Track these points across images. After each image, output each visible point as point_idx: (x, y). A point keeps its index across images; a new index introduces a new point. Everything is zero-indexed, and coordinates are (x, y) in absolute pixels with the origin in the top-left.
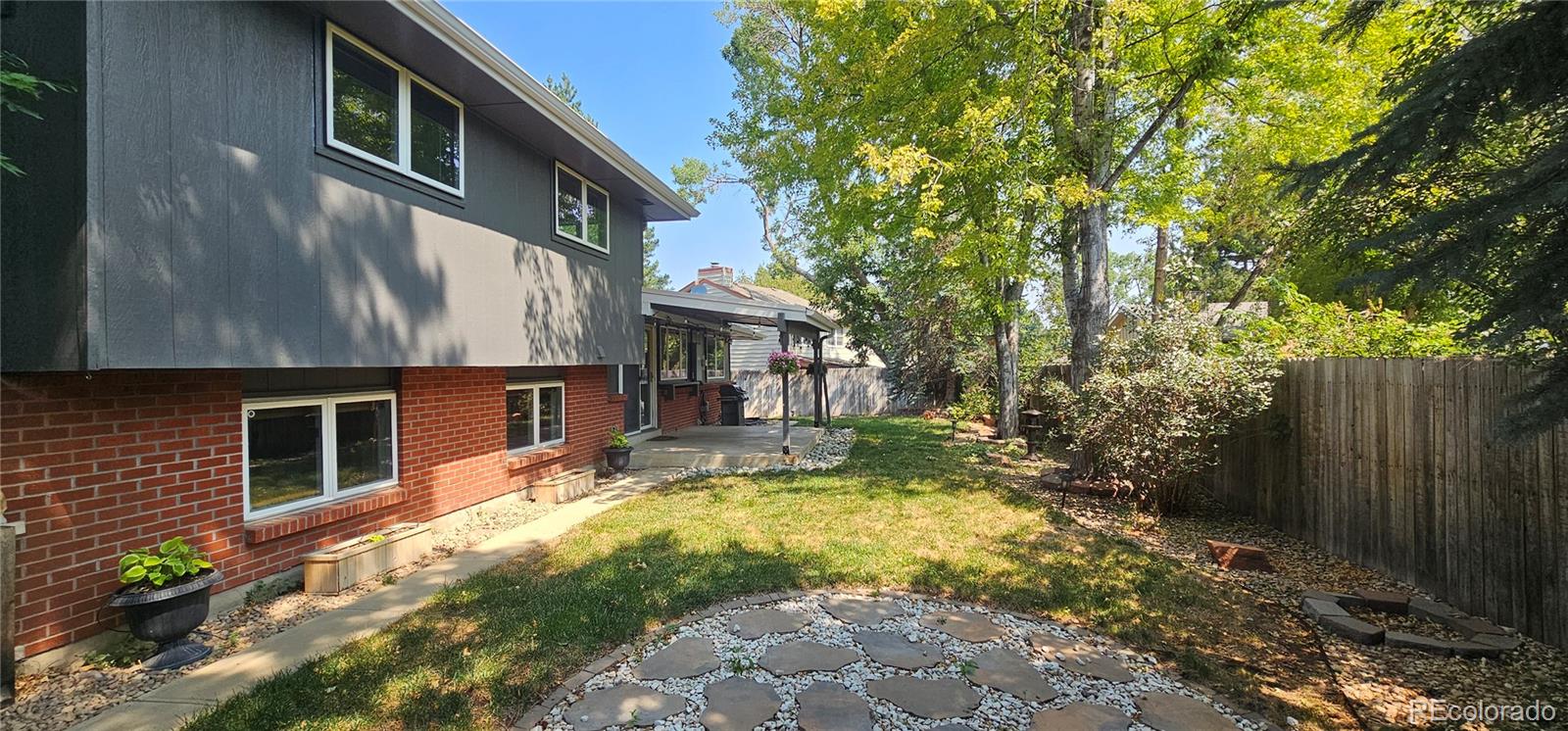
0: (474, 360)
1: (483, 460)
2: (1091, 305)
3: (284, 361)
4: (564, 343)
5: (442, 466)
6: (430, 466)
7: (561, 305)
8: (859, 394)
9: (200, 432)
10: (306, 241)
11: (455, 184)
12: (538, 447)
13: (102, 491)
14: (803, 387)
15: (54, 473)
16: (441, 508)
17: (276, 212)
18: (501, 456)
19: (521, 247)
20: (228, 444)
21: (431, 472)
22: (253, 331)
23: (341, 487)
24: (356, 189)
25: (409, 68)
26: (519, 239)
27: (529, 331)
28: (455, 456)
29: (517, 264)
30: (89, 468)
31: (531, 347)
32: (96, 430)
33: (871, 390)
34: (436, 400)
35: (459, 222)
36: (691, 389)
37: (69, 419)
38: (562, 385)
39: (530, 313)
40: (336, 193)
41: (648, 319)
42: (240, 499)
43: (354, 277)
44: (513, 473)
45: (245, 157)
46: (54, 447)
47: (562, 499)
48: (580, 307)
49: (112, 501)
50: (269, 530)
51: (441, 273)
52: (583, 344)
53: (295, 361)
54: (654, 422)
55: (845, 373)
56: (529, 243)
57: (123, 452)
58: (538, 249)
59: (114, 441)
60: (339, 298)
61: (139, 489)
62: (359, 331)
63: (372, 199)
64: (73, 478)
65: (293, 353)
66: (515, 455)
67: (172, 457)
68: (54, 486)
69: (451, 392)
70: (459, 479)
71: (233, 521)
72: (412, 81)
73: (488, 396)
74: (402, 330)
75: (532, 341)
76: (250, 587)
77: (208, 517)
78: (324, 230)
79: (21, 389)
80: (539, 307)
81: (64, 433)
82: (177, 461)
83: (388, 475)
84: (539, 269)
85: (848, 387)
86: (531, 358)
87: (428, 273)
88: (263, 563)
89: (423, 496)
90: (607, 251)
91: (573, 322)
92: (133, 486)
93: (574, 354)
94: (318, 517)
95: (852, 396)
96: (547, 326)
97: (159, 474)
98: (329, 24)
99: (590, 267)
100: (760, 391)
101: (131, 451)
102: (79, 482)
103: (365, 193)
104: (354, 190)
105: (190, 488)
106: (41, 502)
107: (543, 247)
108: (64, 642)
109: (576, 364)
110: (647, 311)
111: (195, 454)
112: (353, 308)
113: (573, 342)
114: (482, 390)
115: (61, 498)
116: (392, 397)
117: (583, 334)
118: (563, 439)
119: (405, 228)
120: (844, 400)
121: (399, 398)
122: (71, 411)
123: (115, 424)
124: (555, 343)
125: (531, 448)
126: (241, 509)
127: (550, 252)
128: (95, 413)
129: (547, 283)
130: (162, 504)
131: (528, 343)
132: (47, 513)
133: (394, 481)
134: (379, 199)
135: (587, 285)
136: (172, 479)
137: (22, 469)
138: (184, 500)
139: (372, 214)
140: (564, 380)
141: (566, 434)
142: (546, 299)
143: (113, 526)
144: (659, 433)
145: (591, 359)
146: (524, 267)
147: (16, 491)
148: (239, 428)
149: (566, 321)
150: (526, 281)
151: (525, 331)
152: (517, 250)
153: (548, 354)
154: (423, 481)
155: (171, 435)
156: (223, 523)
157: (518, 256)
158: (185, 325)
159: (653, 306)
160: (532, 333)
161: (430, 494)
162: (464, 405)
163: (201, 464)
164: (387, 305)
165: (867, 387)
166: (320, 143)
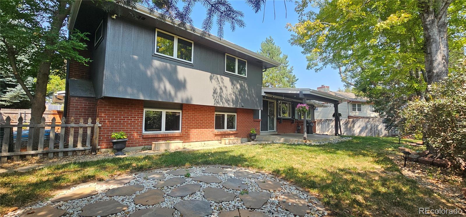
0: (194, 102)
1: (206, 130)
2: (433, 73)
3: (142, 98)
4: (227, 101)
5: (193, 130)
6: (190, 129)
7: (227, 91)
8: (374, 129)
9: (134, 113)
10: (149, 73)
11: (191, 61)
12: (226, 130)
13: (115, 122)
14: (349, 125)
15: (108, 117)
16: (192, 140)
17: (142, 67)
18: (212, 130)
19: (212, 75)
20: (140, 117)
21: (190, 131)
22: (135, 91)
23: (166, 130)
24: (162, 62)
25: (177, 35)
26: (212, 73)
27: (214, 97)
28: (197, 128)
29: (210, 80)
30: (121, 117)
31: (215, 101)
32: (115, 110)
33: (379, 128)
34: (192, 114)
35: (192, 69)
36: (292, 121)
37: (111, 108)
38: (236, 114)
39: (215, 92)
40: (157, 63)
41: (264, 97)
42: (142, 128)
43: (160, 80)
44: (216, 135)
45: (136, 57)
46: (108, 112)
47: (227, 144)
48: (234, 91)
49: (117, 124)
50: (146, 135)
51: (185, 80)
52: (235, 102)
53: (145, 98)
54: (275, 130)
55: (367, 120)
56: (215, 74)
57: (120, 115)
58: (219, 76)
59: (118, 113)
60: (156, 84)
61: (122, 123)
62: (161, 92)
63: (166, 64)
64: (111, 118)
65: (144, 96)
66: (217, 131)
67: (128, 117)
68: (108, 119)
69: (197, 112)
70: (198, 134)
71: (140, 132)
72: (178, 38)
73: (208, 114)
74: (173, 93)
75: (215, 100)
76: (143, 147)
77: (135, 130)
78: (153, 70)
79: (104, 102)
80: (218, 91)
81: (110, 110)
82: (129, 118)
83: (178, 130)
84: (218, 81)
85: (369, 126)
86: (215, 104)
87: (181, 80)
88: (146, 142)
89: (188, 136)
90: (246, 77)
91: (231, 95)
92: (125, 124)
93: (231, 104)
94: (158, 135)
95: (371, 129)
96: (221, 96)
97: (126, 120)
98: (156, 29)
99: (240, 81)
100: (332, 126)
101: (121, 115)
102: (112, 119)
103: (164, 63)
104: (162, 63)
105: (132, 124)
106: (105, 122)
107: (220, 75)
108: (107, 148)
109: (232, 107)
110: (263, 94)
111: (133, 118)
112: (159, 87)
113: (231, 101)
114: (207, 113)
115: (109, 122)
116: (181, 111)
117: (236, 99)
118: (236, 129)
119: (175, 71)
120: (367, 130)
121: (182, 112)
122: (111, 106)
123: (119, 110)
124: (224, 100)
125: (224, 130)
126: (142, 130)
127: (222, 76)
128: (115, 107)
129: (221, 85)
130: (126, 126)
131: (214, 100)
132: (106, 124)
133: (180, 131)
134: (168, 65)
135: (238, 86)
136: (128, 122)
137: (103, 115)
138: (130, 126)
139: (166, 67)
140: (237, 113)
141: (237, 128)
142: (221, 89)
143: (117, 128)
144: (277, 133)
145: (239, 106)
146: (213, 81)
147: (101, 119)
148: (143, 114)
149: (228, 95)
150: (214, 84)
151: (213, 97)
152: (211, 76)
153: (221, 103)
154: (188, 133)
155: (129, 113)
156: (138, 132)
157: (211, 78)
158: (121, 89)
159: (265, 92)
160: (215, 98)
161: (189, 136)
162: (201, 116)
163: (134, 120)
164: (169, 87)
165: (378, 126)
166: (153, 53)
